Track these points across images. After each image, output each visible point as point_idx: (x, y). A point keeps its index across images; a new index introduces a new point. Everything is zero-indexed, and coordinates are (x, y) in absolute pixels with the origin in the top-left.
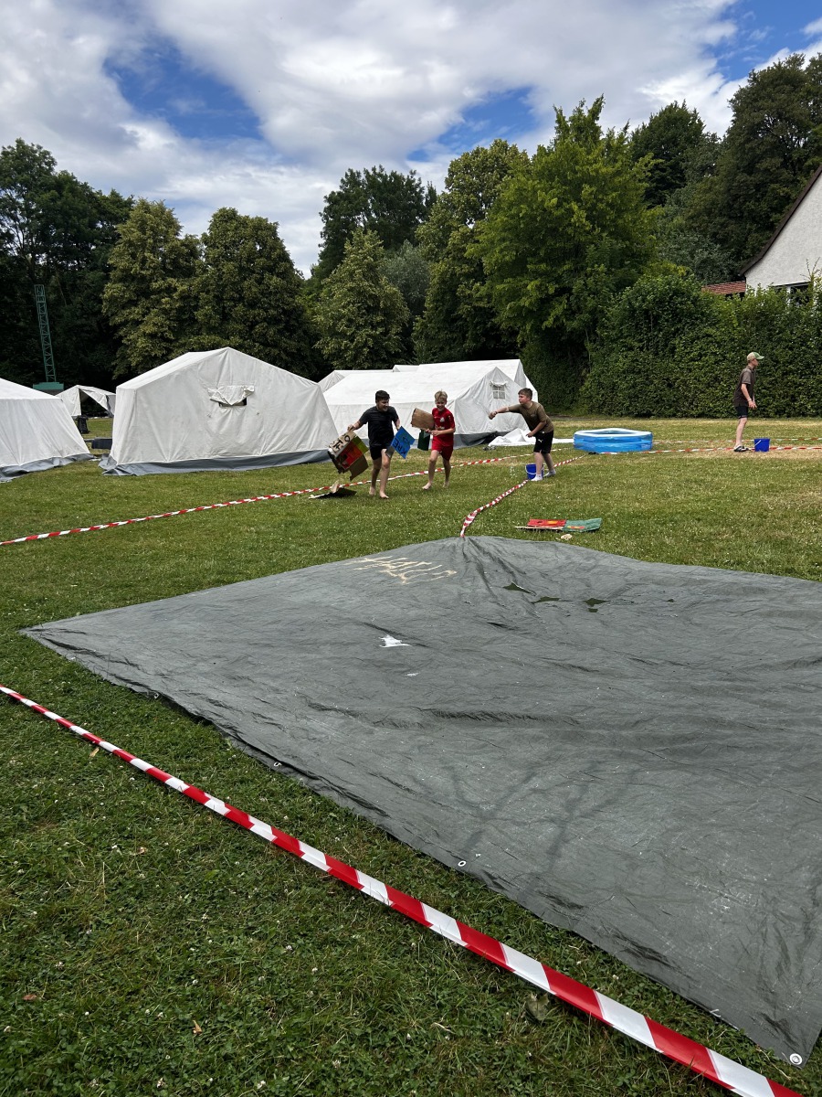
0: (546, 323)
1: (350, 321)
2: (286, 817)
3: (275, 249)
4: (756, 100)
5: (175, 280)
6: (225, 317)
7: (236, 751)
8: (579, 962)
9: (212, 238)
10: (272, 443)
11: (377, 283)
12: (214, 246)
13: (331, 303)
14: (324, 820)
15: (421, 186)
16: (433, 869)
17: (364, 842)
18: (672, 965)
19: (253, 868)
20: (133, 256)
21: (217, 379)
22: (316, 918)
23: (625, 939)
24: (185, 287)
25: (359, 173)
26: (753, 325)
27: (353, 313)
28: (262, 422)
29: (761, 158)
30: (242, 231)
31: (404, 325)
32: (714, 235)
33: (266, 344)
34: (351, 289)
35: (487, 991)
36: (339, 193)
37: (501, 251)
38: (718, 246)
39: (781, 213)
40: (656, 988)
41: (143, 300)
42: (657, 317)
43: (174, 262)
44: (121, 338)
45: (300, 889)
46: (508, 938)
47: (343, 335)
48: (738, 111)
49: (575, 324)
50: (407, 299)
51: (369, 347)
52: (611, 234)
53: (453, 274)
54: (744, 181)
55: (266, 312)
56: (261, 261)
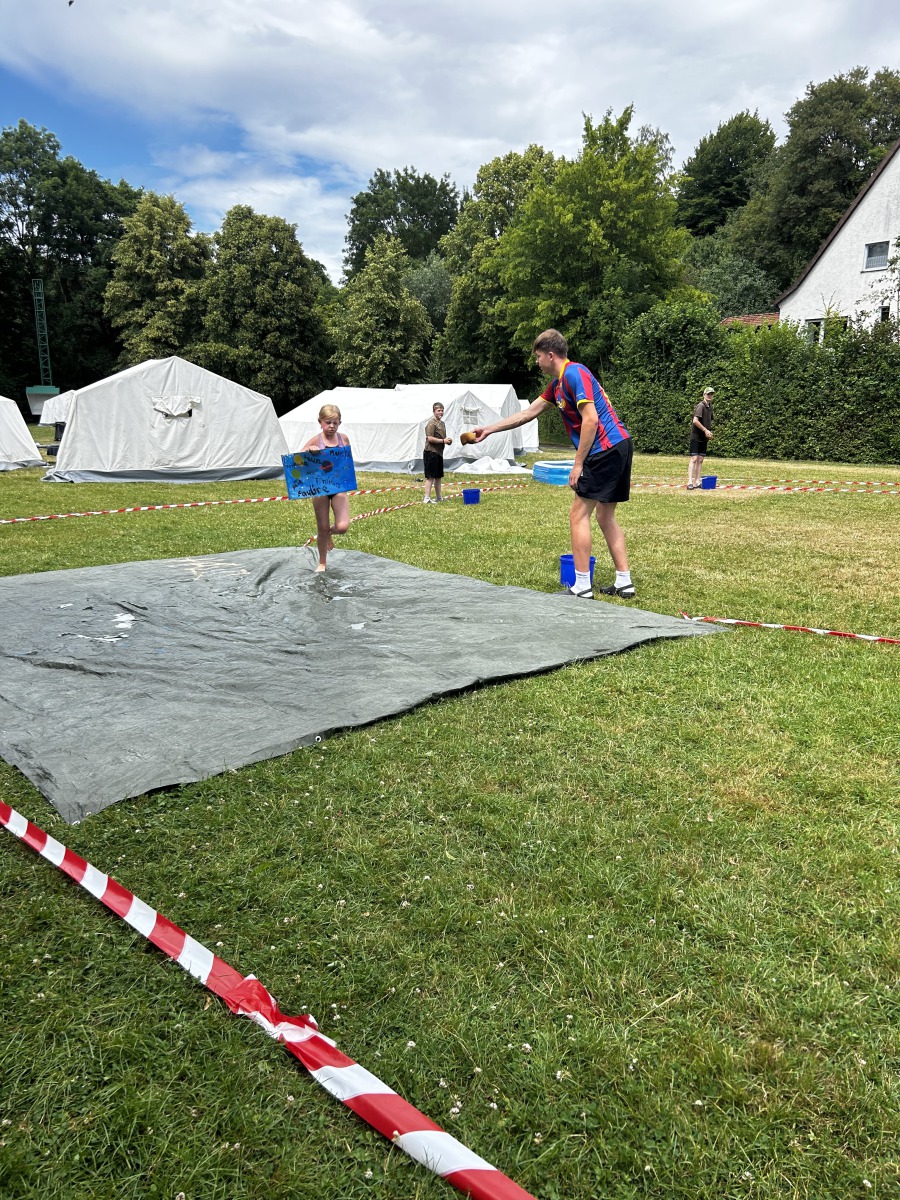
3: (292, 253)
4: (812, 116)
5: (182, 282)
6: (235, 324)
9: (224, 237)
10: (217, 458)
11: (398, 296)
12: (226, 247)
13: (347, 314)
15: (456, 190)
18: (53, 780)
20: (139, 252)
21: (161, 389)
24: (194, 290)
25: (389, 174)
27: (370, 326)
29: (816, 177)
30: (257, 231)
31: (424, 341)
32: (761, 260)
33: (277, 355)
34: (370, 301)
36: (367, 195)
37: (515, 267)
38: (764, 273)
41: (148, 301)
42: (670, 347)
43: (183, 262)
44: (123, 341)
47: (358, 349)
48: (794, 126)
49: (589, 350)
50: (431, 314)
51: (385, 364)
52: (631, 255)
53: (476, 291)
54: (794, 203)
55: (279, 320)
56: (275, 265)
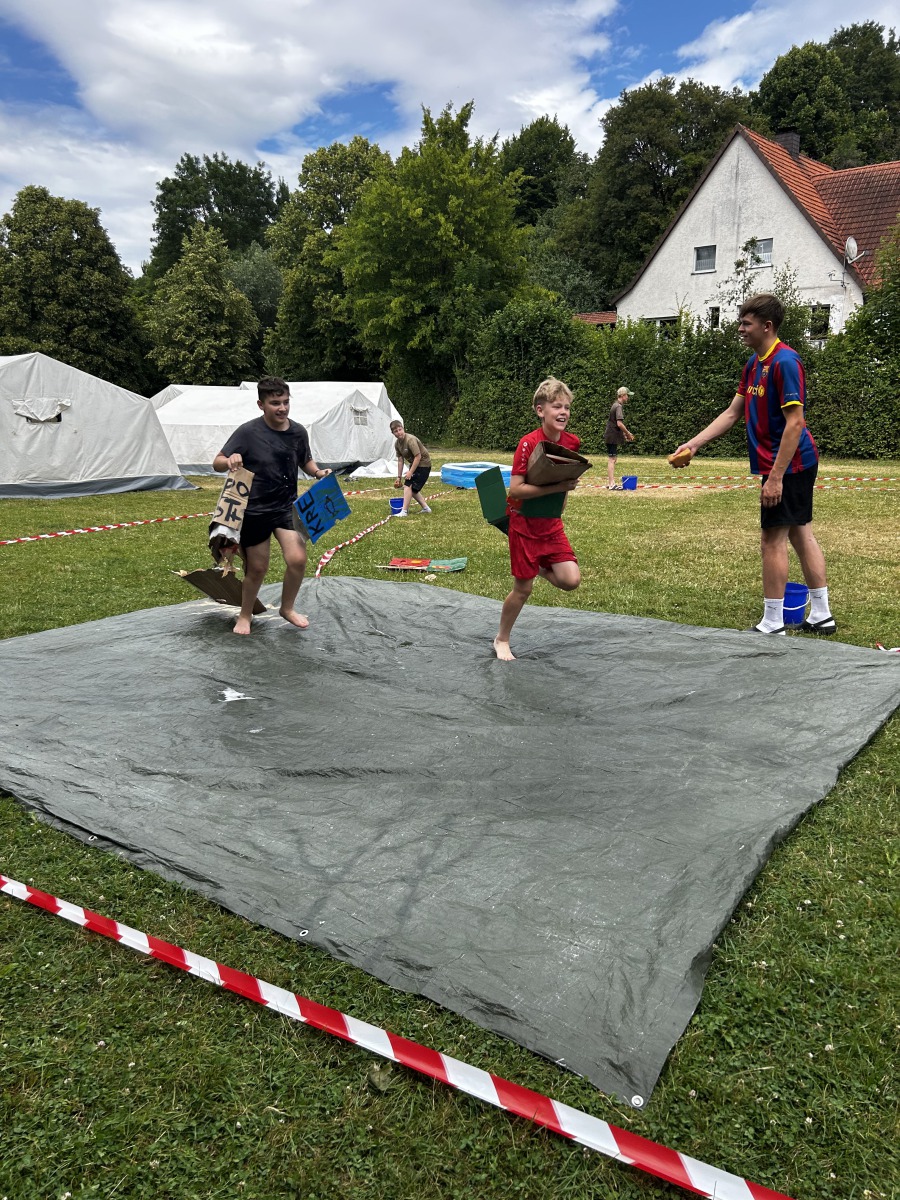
0: (411, 343)
1: (189, 329)
2: (102, 897)
3: (97, 240)
4: (626, 122)
6: (35, 316)
7: (41, 825)
8: (425, 1026)
9: (16, 220)
10: (93, 467)
11: (221, 288)
12: (19, 230)
13: (166, 307)
14: (147, 897)
15: (272, 180)
16: (272, 941)
17: (194, 918)
18: (520, 1018)
19: (60, 957)
21: (23, 389)
22: (135, 1007)
23: (474, 997)
25: (197, 159)
26: (623, 358)
27: (192, 320)
28: (81, 442)
29: (631, 184)
30: (55, 214)
31: (253, 336)
32: (586, 261)
33: (87, 351)
34: (189, 293)
35: (327, 1067)
36: (174, 181)
37: (362, 261)
38: (590, 273)
39: (651, 243)
40: (503, 1044)
42: (528, 345)
45: (117, 976)
46: (352, 1008)
47: (181, 344)
48: (609, 132)
49: (443, 347)
50: (256, 308)
51: (212, 360)
52: (480, 251)
53: (309, 284)
54: (615, 207)
55: (87, 313)
56: (80, 253)
